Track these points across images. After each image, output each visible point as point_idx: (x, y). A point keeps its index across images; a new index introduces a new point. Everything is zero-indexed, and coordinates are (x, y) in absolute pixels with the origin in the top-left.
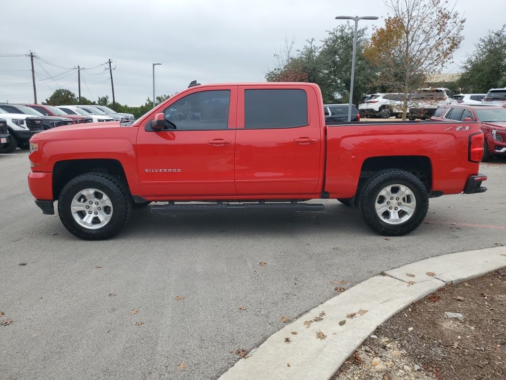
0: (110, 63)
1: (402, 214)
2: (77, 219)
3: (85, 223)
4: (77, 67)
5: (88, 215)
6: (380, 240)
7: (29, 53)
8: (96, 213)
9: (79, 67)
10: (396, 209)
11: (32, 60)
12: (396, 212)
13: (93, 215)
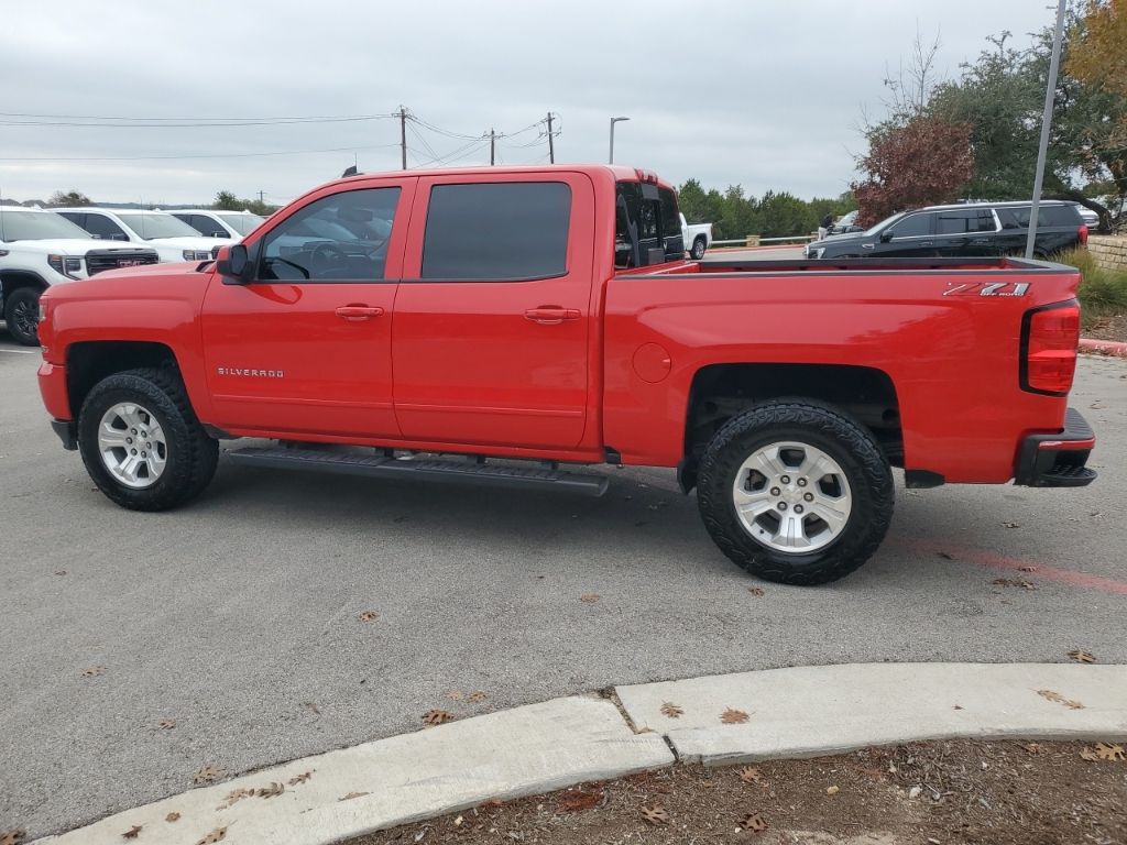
0: (550, 121)
1: (813, 526)
2: (110, 461)
3: (123, 473)
4: (489, 133)
5: (130, 456)
6: (734, 593)
7: (399, 111)
8: (145, 455)
9: (493, 132)
10: (799, 509)
11: (403, 123)
12: (798, 519)
13: (139, 458)
